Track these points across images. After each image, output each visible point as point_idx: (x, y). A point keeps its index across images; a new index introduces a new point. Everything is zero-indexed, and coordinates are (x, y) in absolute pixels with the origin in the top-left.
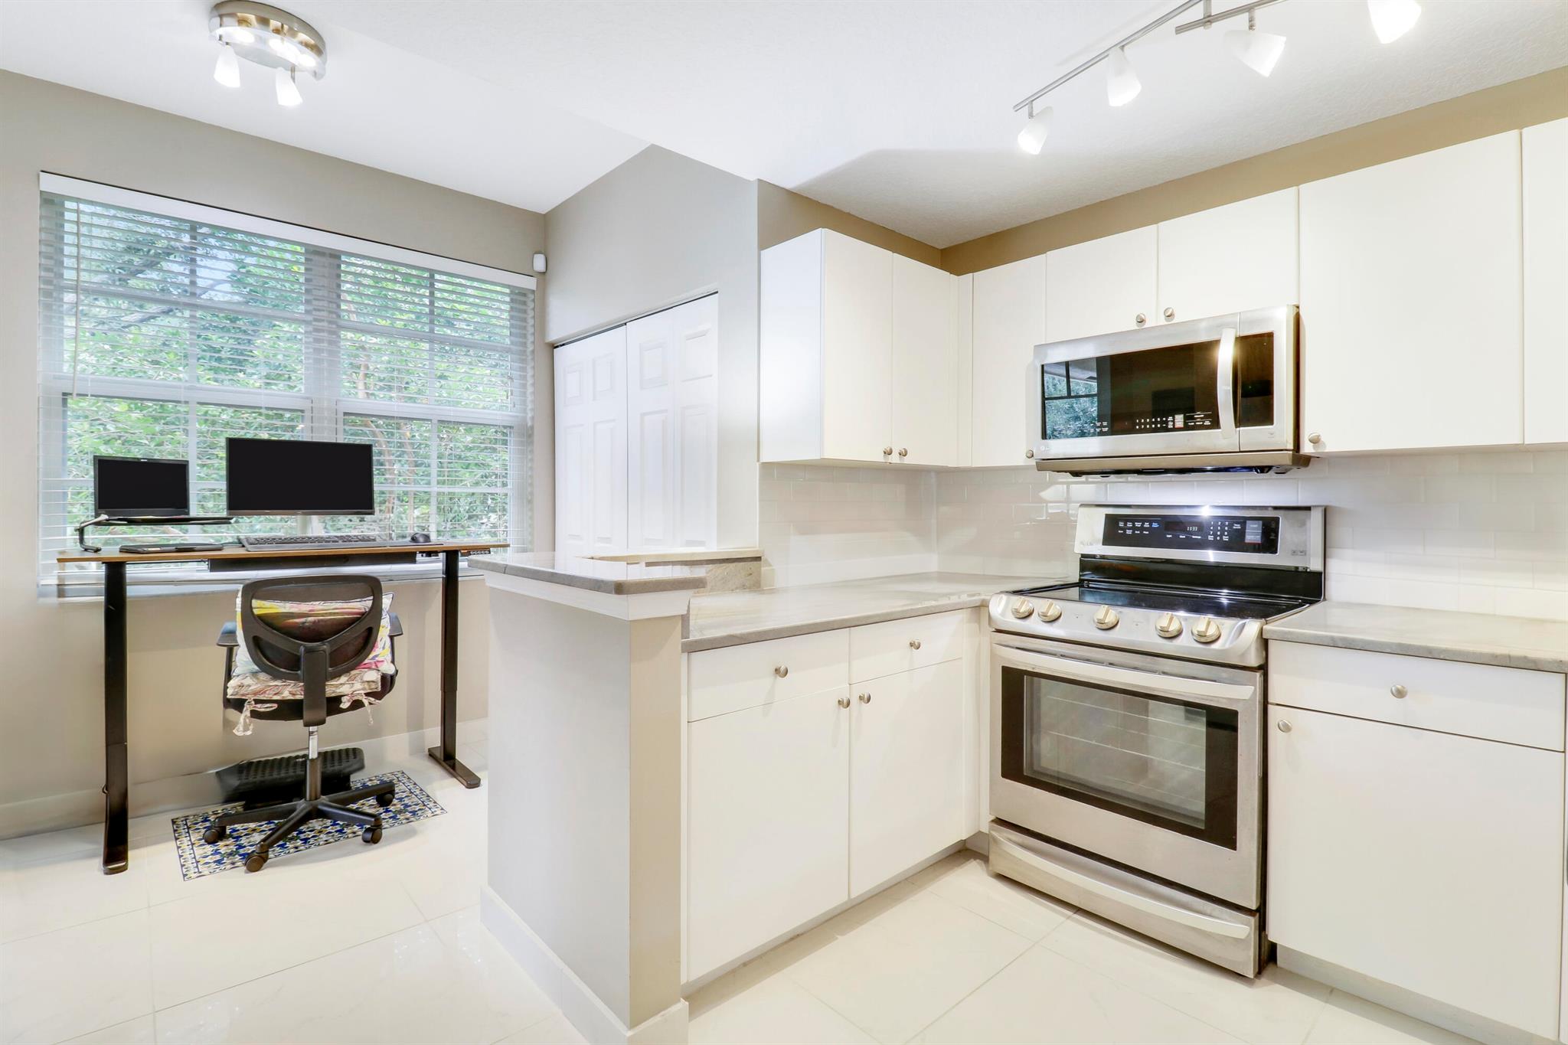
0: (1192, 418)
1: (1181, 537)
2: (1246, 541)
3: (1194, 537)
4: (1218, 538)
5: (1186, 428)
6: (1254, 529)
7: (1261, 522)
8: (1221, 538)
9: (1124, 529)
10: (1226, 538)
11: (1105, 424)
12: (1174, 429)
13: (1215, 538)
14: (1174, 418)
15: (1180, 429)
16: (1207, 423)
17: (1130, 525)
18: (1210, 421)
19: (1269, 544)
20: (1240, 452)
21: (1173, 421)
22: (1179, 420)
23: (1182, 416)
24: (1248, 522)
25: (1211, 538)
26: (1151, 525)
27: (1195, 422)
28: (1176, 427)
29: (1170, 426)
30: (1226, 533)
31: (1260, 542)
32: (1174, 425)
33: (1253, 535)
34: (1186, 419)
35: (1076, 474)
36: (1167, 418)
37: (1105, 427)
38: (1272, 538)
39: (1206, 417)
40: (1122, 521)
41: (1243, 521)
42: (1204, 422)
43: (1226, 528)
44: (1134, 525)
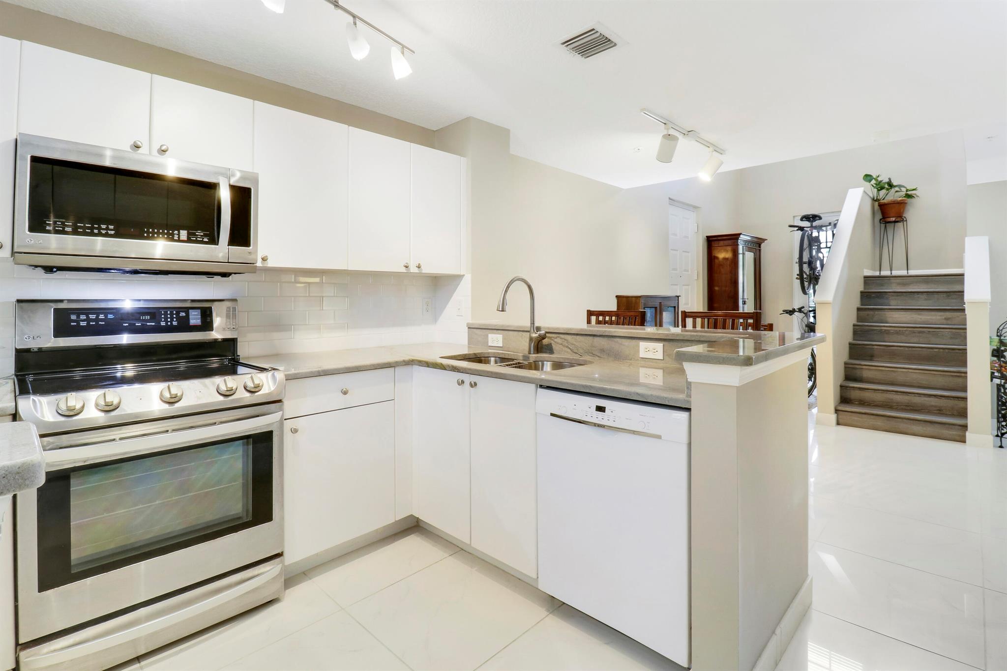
0: (194, 234)
1: (137, 324)
2: (191, 324)
3: (148, 324)
4: (169, 323)
5: (189, 240)
6: (194, 315)
7: (199, 311)
8: (172, 323)
9: (78, 321)
10: (175, 323)
11: (111, 227)
12: (179, 241)
13: (167, 323)
14: (179, 232)
15: (183, 241)
16: (206, 240)
17: (83, 317)
18: (208, 239)
19: (207, 324)
20: (228, 262)
21: (179, 234)
22: (184, 234)
23: (185, 232)
24: (190, 311)
25: (163, 324)
26: (106, 316)
27: (196, 238)
28: (181, 239)
29: (176, 237)
30: (175, 320)
31: (200, 324)
32: (179, 237)
33: (195, 319)
34: (189, 234)
35: (49, 269)
36: (173, 232)
37: (111, 230)
38: (208, 321)
39: (205, 235)
40: (74, 314)
41: (187, 310)
42: (203, 239)
43: (175, 316)
44: (87, 317)
